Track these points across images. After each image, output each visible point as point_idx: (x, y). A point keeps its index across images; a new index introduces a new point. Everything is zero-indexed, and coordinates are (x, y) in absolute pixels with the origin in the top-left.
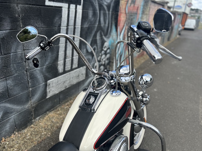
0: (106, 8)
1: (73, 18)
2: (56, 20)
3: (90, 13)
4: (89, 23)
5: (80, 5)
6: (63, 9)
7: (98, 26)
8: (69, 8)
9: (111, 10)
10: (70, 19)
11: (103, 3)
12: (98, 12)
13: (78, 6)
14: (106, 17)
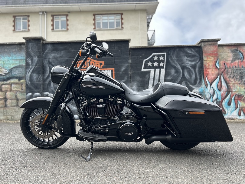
0: (190, 67)
1: (158, 75)
2: (146, 76)
3: (173, 72)
4: (172, 77)
5: (163, 68)
6: (151, 72)
7: (181, 79)
8: (155, 71)
9: (197, 68)
10: (156, 75)
11: (186, 65)
12: (181, 70)
13: (162, 69)
14: (192, 73)
